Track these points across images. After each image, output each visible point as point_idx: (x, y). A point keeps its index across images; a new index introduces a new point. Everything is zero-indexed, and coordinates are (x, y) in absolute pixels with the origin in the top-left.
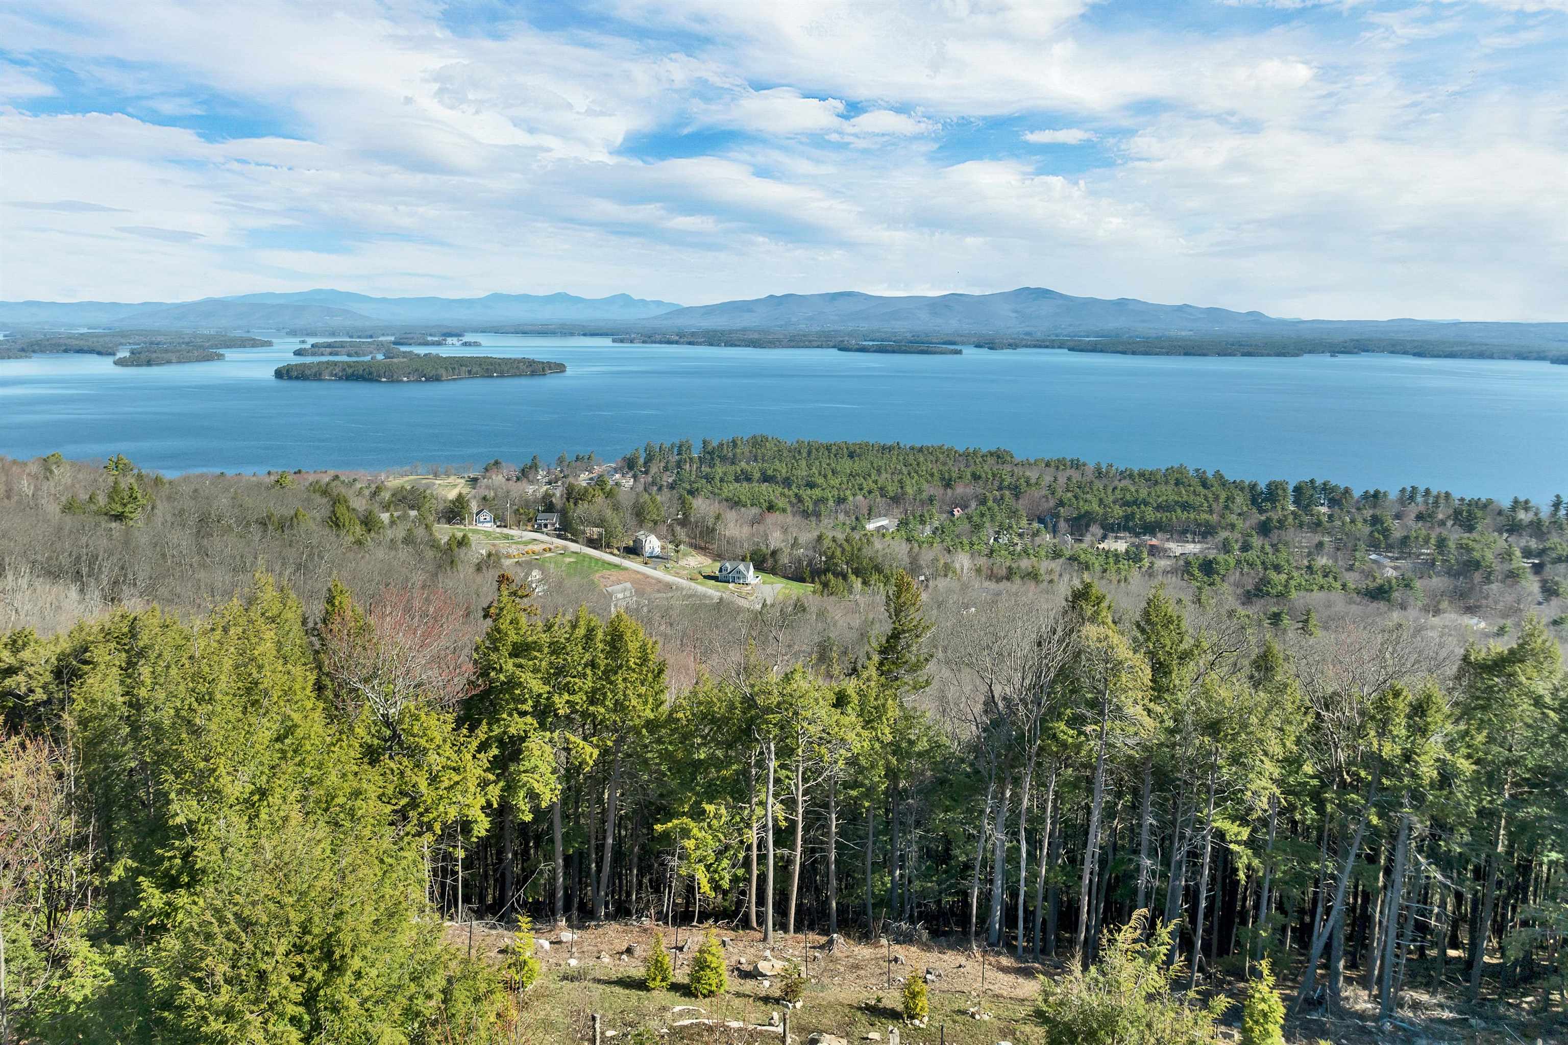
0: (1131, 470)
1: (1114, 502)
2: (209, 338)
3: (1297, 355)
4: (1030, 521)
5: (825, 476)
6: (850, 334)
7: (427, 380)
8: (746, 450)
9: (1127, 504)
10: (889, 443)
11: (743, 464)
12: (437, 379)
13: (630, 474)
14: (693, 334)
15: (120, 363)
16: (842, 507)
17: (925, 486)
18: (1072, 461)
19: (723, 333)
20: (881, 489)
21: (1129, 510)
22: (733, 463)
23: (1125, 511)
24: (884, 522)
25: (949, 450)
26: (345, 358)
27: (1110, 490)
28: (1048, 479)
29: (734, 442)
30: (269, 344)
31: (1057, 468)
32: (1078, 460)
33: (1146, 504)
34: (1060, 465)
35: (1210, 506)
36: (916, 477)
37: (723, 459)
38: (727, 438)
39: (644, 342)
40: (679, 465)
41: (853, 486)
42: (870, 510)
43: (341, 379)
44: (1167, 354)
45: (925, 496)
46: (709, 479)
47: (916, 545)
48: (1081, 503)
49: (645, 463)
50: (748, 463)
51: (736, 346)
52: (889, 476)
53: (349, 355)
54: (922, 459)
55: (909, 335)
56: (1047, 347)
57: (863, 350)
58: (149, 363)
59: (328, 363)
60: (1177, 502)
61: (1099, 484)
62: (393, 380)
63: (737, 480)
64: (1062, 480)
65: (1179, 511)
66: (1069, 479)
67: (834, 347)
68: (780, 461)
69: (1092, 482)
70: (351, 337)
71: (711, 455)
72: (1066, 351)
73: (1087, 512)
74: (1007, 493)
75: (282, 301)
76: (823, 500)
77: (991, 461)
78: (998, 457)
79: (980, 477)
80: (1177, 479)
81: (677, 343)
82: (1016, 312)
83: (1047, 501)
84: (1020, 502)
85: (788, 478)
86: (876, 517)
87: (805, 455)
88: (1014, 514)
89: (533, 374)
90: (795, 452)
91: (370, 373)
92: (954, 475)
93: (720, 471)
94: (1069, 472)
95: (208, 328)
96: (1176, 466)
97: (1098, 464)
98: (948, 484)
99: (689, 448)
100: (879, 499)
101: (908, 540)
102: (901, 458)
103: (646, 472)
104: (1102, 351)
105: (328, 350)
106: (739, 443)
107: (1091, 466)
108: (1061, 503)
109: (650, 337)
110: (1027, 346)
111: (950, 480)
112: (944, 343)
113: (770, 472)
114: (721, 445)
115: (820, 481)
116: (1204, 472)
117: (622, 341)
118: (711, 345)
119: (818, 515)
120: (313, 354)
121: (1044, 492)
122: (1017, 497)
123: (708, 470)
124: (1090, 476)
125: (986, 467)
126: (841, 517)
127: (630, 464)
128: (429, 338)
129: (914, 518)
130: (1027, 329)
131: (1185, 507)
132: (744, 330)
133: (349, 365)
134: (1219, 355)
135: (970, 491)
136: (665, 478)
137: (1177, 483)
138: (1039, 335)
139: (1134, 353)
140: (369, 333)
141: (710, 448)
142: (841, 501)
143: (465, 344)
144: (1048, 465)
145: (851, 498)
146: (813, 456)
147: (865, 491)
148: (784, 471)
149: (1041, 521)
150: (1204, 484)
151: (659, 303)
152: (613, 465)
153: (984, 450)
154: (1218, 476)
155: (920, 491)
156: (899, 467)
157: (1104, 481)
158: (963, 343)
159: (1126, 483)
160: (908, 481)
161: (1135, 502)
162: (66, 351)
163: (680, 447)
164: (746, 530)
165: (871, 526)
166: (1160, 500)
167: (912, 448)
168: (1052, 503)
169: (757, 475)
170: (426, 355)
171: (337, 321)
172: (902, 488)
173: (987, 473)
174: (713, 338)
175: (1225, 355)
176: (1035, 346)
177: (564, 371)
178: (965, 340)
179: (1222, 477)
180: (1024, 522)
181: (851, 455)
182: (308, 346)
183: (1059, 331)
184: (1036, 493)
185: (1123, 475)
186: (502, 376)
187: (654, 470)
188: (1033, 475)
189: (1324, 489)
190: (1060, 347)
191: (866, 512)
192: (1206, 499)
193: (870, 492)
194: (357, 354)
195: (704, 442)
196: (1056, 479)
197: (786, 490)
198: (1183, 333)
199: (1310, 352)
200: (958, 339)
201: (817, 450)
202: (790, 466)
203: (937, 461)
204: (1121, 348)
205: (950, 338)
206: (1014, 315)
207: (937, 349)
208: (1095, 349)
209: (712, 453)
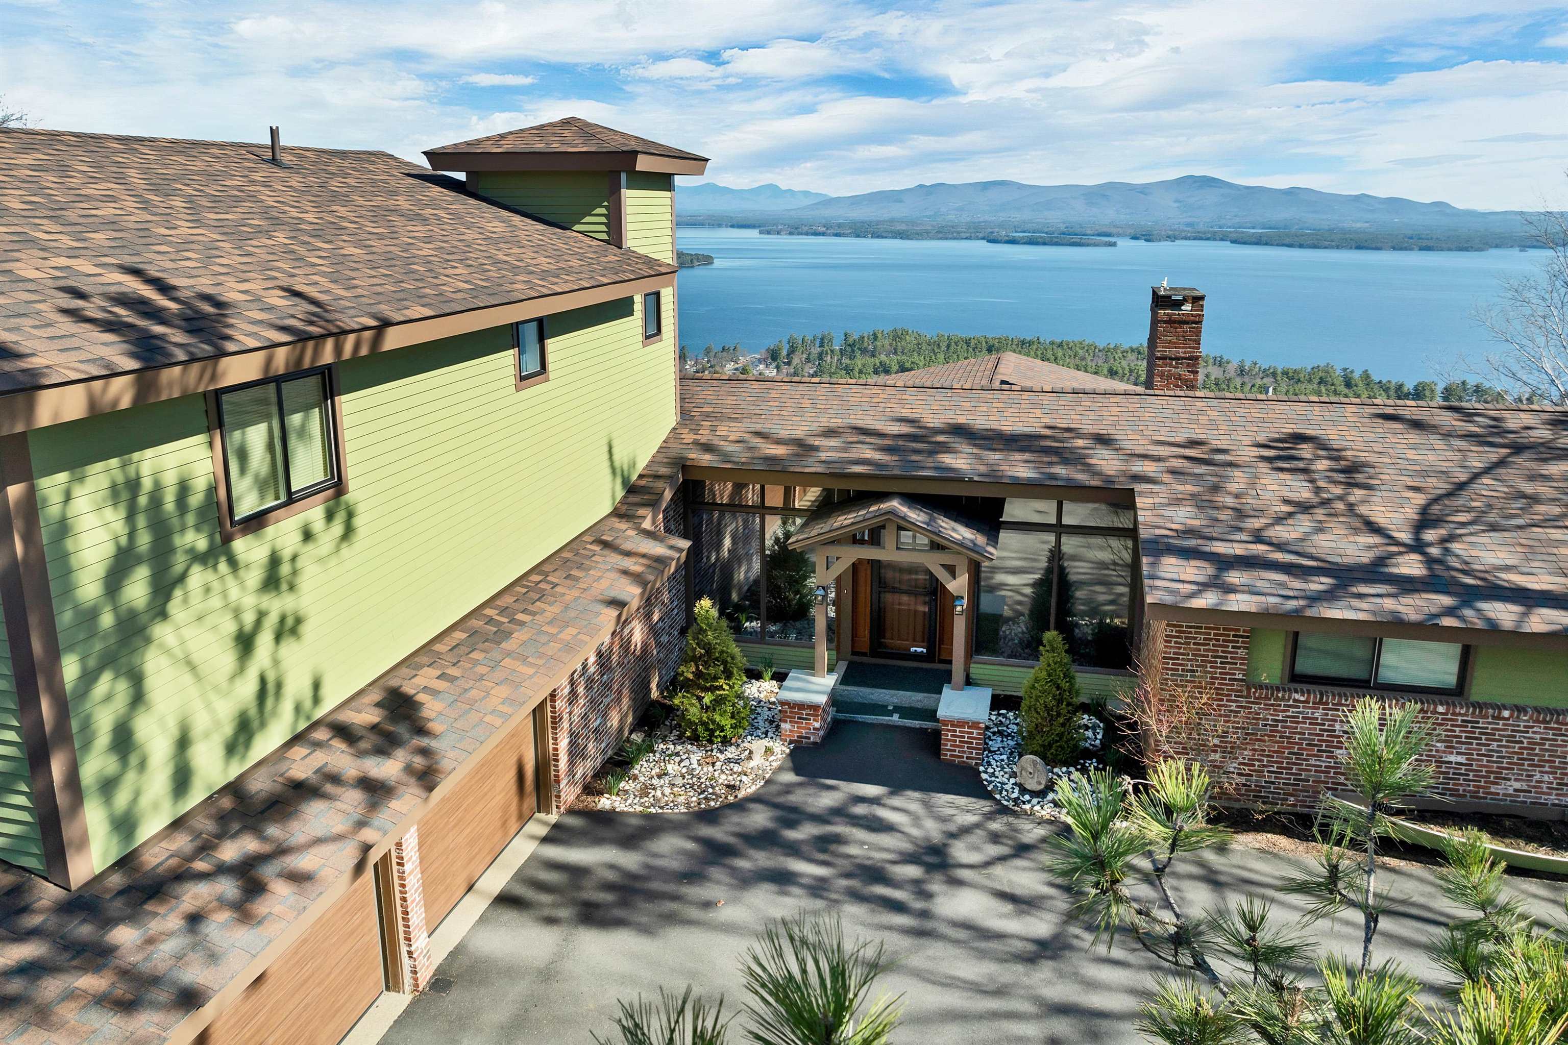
0: (1274, 368)
6: (1001, 225)
8: (887, 342)
10: (1028, 339)
11: (882, 356)
13: (774, 365)
14: (840, 226)
18: (1215, 358)
22: (873, 356)
25: (1089, 346)
29: (875, 335)
32: (1221, 357)
37: (864, 351)
38: (867, 331)
39: (791, 234)
40: (820, 356)
44: (1338, 247)
49: (788, 355)
50: (887, 355)
51: (882, 237)
54: (1060, 354)
55: (1062, 227)
56: (1204, 239)
57: (1013, 241)
63: (876, 372)
67: (983, 238)
68: (919, 354)
71: (852, 347)
72: (1227, 243)
81: (823, 234)
82: (1177, 201)
87: (944, 348)
93: (860, 363)
94: (1210, 369)
96: (1323, 364)
99: (831, 340)
102: (1039, 353)
103: (789, 364)
104: (1266, 244)
106: (879, 336)
109: (796, 229)
112: (1099, 235)
113: (909, 365)
114: (862, 338)
116: (1351, 373)
117: (769, 233)
118: (858, 236)
123: (848, 361)
124: (1231, 374)
125: (1123, 363)
127: (774, 355)
130: (1189, 220)
132: (891, 221)
134: (1394, 249)
136: (806, 369)
139: (1301, 246)
141: (851, 341)
146: (952, 350)
148: (922, 364)
151: (806, 194)
152: (758, 356)
153: (1126, 346)
154: (1366, 377)
157: (1245, 378)
158: (1118, 235)
159: (1268, 381)
163: (822, 339)
167: (1052, 343)
169: (895, 367)
174: (860, 230)
175: (1401, 249)
177: (712, 263)
178: (1121, 231)
179: (1369, 379)
183: (1223, 222)
185: (1265, 373)
187: (796, 361)
189: (1476, 391)
195: (846, 335)
198: (1358, 225)
199: (1497, 246)
200: (1114, 230)
201: (956, 344)
202: (928, 359)
203: (1075, 356)
204: (1287, 241)
205: (1105, 230)
206: (1175, 205)
207: (1090, 241)
208: (1260, 241)
209: (852, 345)
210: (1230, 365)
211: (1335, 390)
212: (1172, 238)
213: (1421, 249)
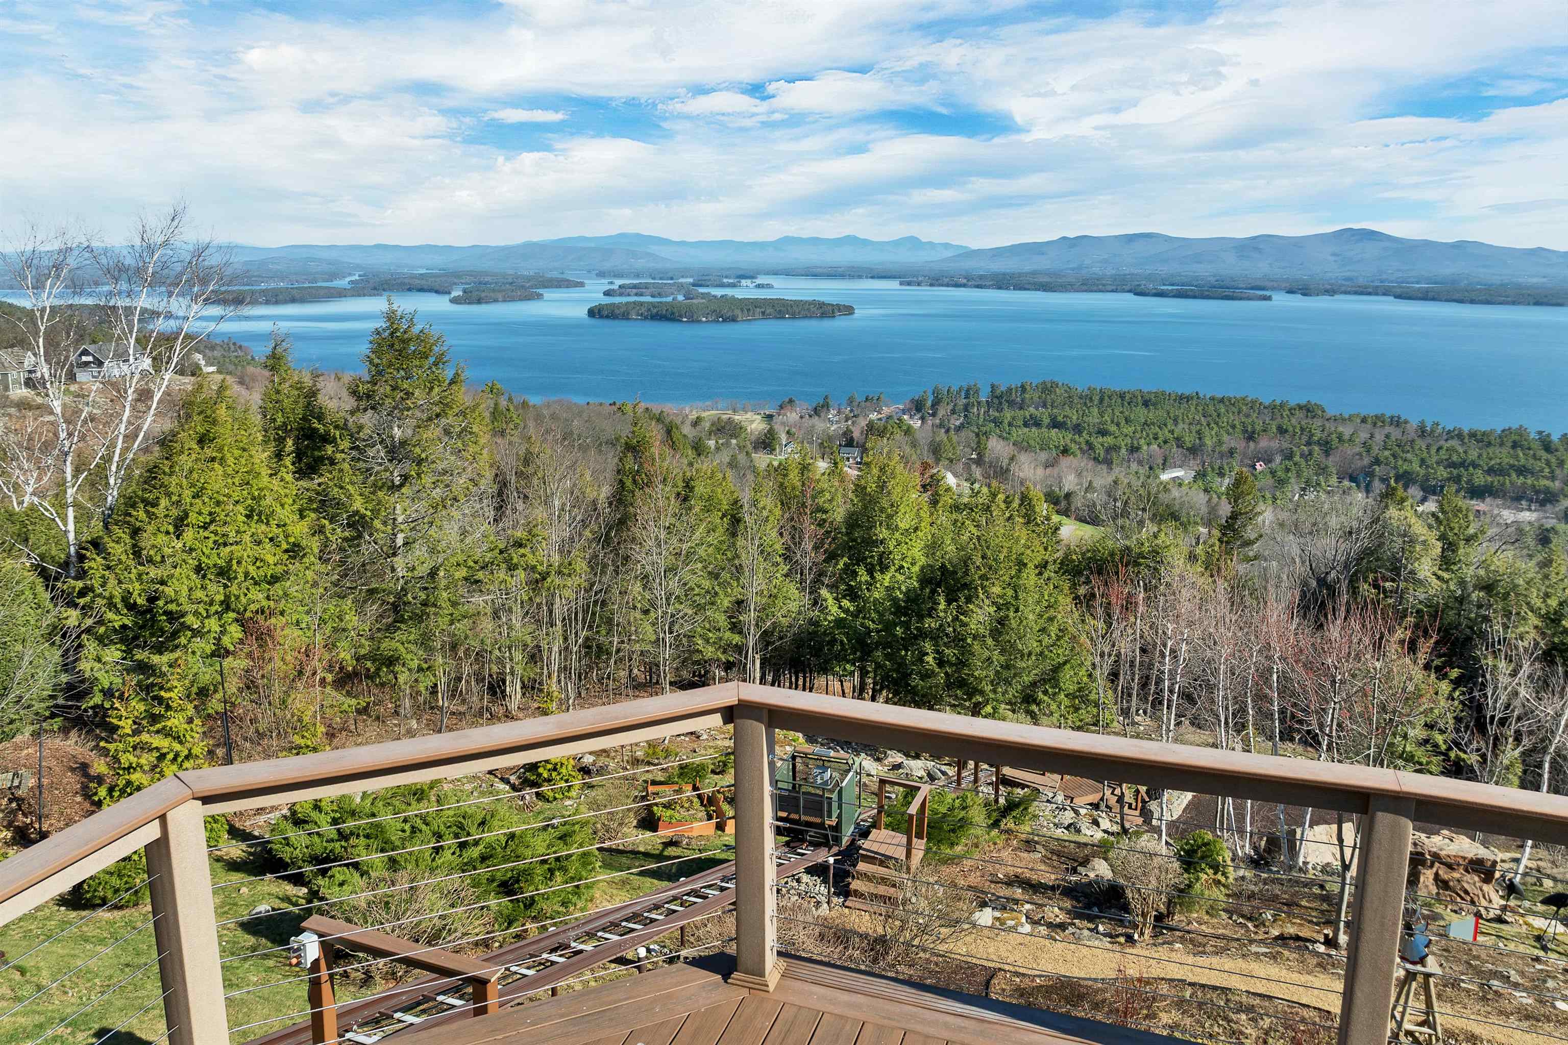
0: (1461, 430)
1: (1438, 463)
2: (529, 279)
4: (1341, 479)
5: (1118, 425)
6: (1149, 278)
7: (724, 321)
8: (1036, 395)
9: (1453, 465)
10: (1187, 393)
11: (1032, 410)
12: (733, 320)
13: (918, 416)
14: (981, 277)
15: (455, 301)
16: (1135, 455)
17: (1226, 438)
18: (1392, 418)
19: (1012, 276)
20: (1177, 439)
21: (1455, 472)
22: (1021, 408)
23: (1451, 473)
24: (1179, 473)
25: (1254, 402)
26: (648, 299)
27: (1433, 451)
28: (1364, 435)
29: (1023, 387)
30: (582, 285)
31: (1375, 424)
32: (1399, 417)
33: (1475, 466)
34: (1378, 421)
35: (1552, 472)
36: (1216, 428)
37: (1011, 403)
38: (1015, 383)
39: (931, 285)
40: (966, 408)
41: (1148, 435)
42: (1165, 460)
43: (646, 318)
44: (1514, 303)
45: (1224, 448)
46: (997, 422)
47: (1215, 496)
48: (1400, 462)
49: (933, 406)
50: (1037, 409)
51: (1025, 289)
52: (1186, 427)
53: (653, 296)
54: (1223, 410)
55: (1212, 279)
56: (1373, 294)
57: (1161, 294)
58: (479, 301)
59: (634, 303)
60: (1512, 466)
61: (1421, 444)
62: (693, 320)
63: (1026, 425)
64: (1379, 437)
65: (1514, 475)
66: (1387, 436)
67: (1130, 291)
68: (1071, 408)
69: (1413, 441)
70: (654, 278)
71: (999, 399)
72: (1392, 298)
73: (1406, 472)
74: (1316, 448)
75: (593, 245)
76: (1115, 448)
77: (1299, 414)
78: (1308, 411)
79: (1286, 431)
80: (1514, 441)
81: (964, 286)
82: (1336, 255)
83: (1361, 459)
84: (1331, 458)
85: (1079, 425)
86: (1171, 467)
87: (1096, 402)
88: (1323, 470)
89: (823, 316)
90: (1087, 399)
91: (673, 313)
92: (1258, 428)
93: (1008, 415)
94: (1388, 429)
95: (528, 269)
96: (1515, 426)
97: (1422, 422)
98: (1250, 437)
99: (977, 392)
100: (1175, 449)
101: (1206, 491)
102: (1200, 408)
103: (934, 415)
105: (634, 291)
106: (1028, 388)
107: (1414, 423)
108: (1377, 462)
109: (936, 280)
110: (1346, 293)
111: (1254, 432)
112: (1252, 288)
113: (1060, 419)
114: (1010, 390)
115: (1113, 428)
116: (1549, 435)
117: (909, 284)
118: (1000, 288)
119: (1109, 463)
120: (621, 295)
121: (1357, 449)
122: (1327, 453)
123: (997, 414)
124: (1412, 435)
125: (1294, 421)
126: (1134, 466)
127: (918, 406)
128: (725, 280)
129: (1213, 469)
130: (1348, 274)
131: (1522, 471)
132: (1034, 273)
133: (654, 305)
135: (1275, 444)
136: (952, 421)
137: (1515, 445)
138: (1365, 282)
139: (1472, 302)
140: (670, 275)
141: (998, 392)
142: (1134, 449)
143: (759, 286)
144: (1364, 420)
145: (1145, 447)
146: (1105, 403)
147: (1160, 440)
148: (1075, 418)
149: (1352, 479)
150: (1548, 448)
151: (946, 246)
152: (901, 407)
153: (1293, 403)
155: (1220, 443)
156: (1197, 418)
157: (1429, 440)
158: (1273, 289)
159: (1454, 443)
160: (1206, 431)
161: (1462, 464)
162: (410, 290)
163: (968, 390)
165: (1165, 477)
166: (1493, 462)
167: (1213, 399)
168: (1366, 461)
169: (1046, 421)
170: (722, 296)
171: (640, 264)
172: (1200, 439)
173: (1294, 427)
174: (1002, 282)
176: (1360, 293)
177: (853, 313)
178: (1275, 284)
180: (1334, 480)
181: (1146, 404)
182: (616, 287)
183: (1385, 277)
184: (1350, 450)
185: (1450, 435)
186: (794, 317)
187: (941, 412)
188: (1347, 431)
190: (1385, 294)
191: (1160, 461)
192: (1548, 463)
193: (1165, 442)
194: (660, 295)
195: (993, 386)
196: (1372, 436)
197: (1077, 437)
198: (1535, 280)
200: (1268, 284)
201: (1109, 397)
202: (1081, 413)
203: (1239, 413)
204: (1456, 296)
205: (1258, 283)
206: (1333, 258)
207: (1243, 295)
208: (1426, 296)
209: (999, 397)
210: (1408, 426)
211: (1534, 455)
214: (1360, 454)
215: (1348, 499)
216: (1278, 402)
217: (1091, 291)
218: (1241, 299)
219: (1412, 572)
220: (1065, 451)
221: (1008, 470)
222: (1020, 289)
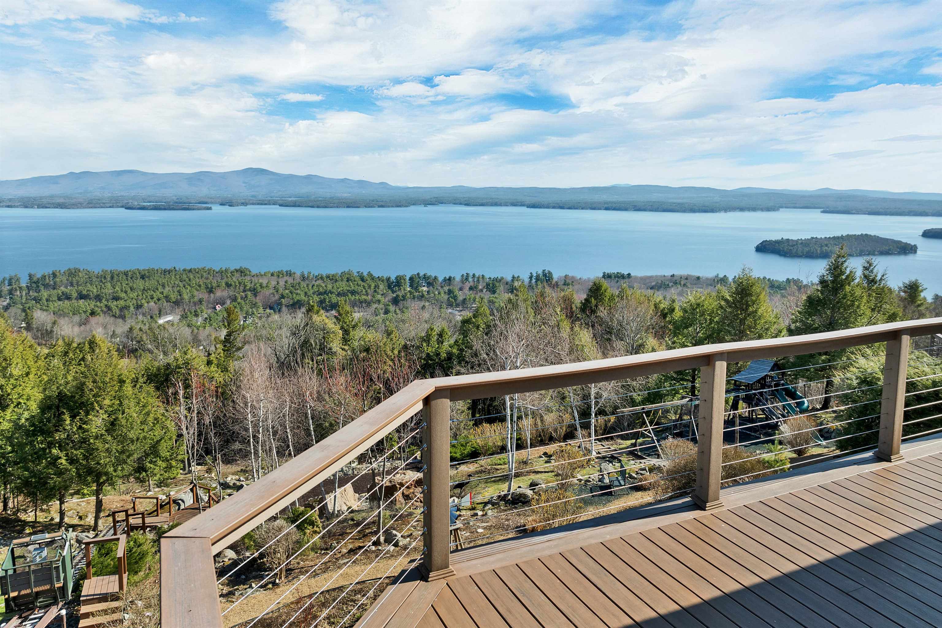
0: (322, 275)
1: (314, 293)
3: (407, 206)
4: (265, 309)
5: (126, 292)
6: (133, 198)
8: (64, 279)
9: (320, 294)
10: (168, 268)
11: (62, 288)
14: (10, 200)
16: (140, 310)
17: (196, 293)
18: (287, 272)
19: (36, 198)
20: (166, 297)
21: (322, 297)
22: (54, 289)
23: (320, 298)
24: (170, 318)
25: (209, 270)
27: (310, 287)
28: (273, 283)
31: (278, 276)
32: (290, 271)
33: (331, 293)
34: (280, 274)
35: (366, 291)
36: (189, 288)
37: (46, 286)
38: (48, 271)
40: (11, 292)
41: (147, 297)
42: (160, 311)
44: (337, 207)
45: (196, 299)
46: (37, 300)
47: (195, 329)
48: (295, 296)
50: (66, 287)
51: (46, 207)
52: (170, 289)
54: (192, 277)
55: (175, 198)
56: (266, 204)
57: (143, 208)
60: (348, 291)
61: (303, 284)
63: (59, 299)
64: (282, 283)
65: (350, 295)
66: (286, 282)
67: (122, 207)
68: (91, 284)
69: (299, 283)
71: (36, 284)
72: (278, 206)
73: (298, 301)
74: (249, 293)
76: (126, 307)
77: (237, 275)
78: (241, 272)
79: (231, 285)
80: (347, 278)
82: (244, 183)
83: (274, 296)
84: (258, 298)
85: (99, 295)
86: (164, 315)
87: (109, 279)
88: (254, 305)
90: (102, 278)
92: (214, 285)
93: (45, 294)
94: (286, 278)
96: (347, 270)
97: (302, 272)
98: (211, 291)
99: (17, 281)
100: (165, 304)
101: (188, 326)
102: (178, 277)
104: (299, 206)
106: (58, 274)
107: (298, 274)
108: (283, 297)
110: (253, 204)
111: (212, 288)
112: (199, 203)
113: (84, 292)
114: (44, 277)
115: (123, 295)
116: (362, 273)
118: (26, 207)
119: (123, 317)
121: (271, 291)
122: (255, 295)
123: (36, 294)
124: (298, 280)
125: (234, 279)
126: (140, 317)
129: (191, 313)
130: (253, 193)
131: (353, 293)
132: (52, 197)
134: (366, 207)
135: (225, 294)
137: (348, 280)
138: (260, 197)
139: (318, 207)
141: (35, 279)
142: (139, 307)
144: (272, 275)
145: (146, 305)
146: (115, 280)
147: (155, 299)
148: (95, 291)
149: (271, 308)
150: (363, 279)
153: (232, 269)
154: (369, 274)
155: (193, 296)
156: (177, 283)
157: (307, 282)
158: (212, 203)
159: (319, 282)
160: (184, 290)
161: (325, 293)
163: (10, 280)
164: (76, 329)
165: (161, 321)
166: (339, 290)
167: (184, 270)
168: (277, 297)
169: (75, 295)
172: (180, 295)
173: (235, 282)
174: (27, 203)
175: (369, 207)
176: (258, 204)
178: (214, 200)
179: (372, 275)
180: (261, 310)
181: (143, 277)
183: (273, 194)
184: (267, 292)
185: (317, 278)
188: (264, 281)
189: (424, 278)
190: (274, 204)
191: (158, 313)
192: (364, 287)
193: (159, 300)
195: (30, 276)
196: (278, 283)
197: (98, 303)
198: (346, 195)
199: (413, 205)
200: (209, 200)
201: (117, 275)
202: (99, 287)
203: (202, 277)
204: (310, 204)
205: (205, 200)
206: (244, 185)
207: (195, 207)
208: (295, 205)
209: (37, 282)
210: (296, 275)
212: (245, 204)
213: (379, 207)
214: (273, 294)
215: (270, 319)
216: (224, 269)
217: (96, 208)
218: (194, 209)
219: (330, 349)
220: (93, 313)
221: (52, 331)
222: (43, 207)
